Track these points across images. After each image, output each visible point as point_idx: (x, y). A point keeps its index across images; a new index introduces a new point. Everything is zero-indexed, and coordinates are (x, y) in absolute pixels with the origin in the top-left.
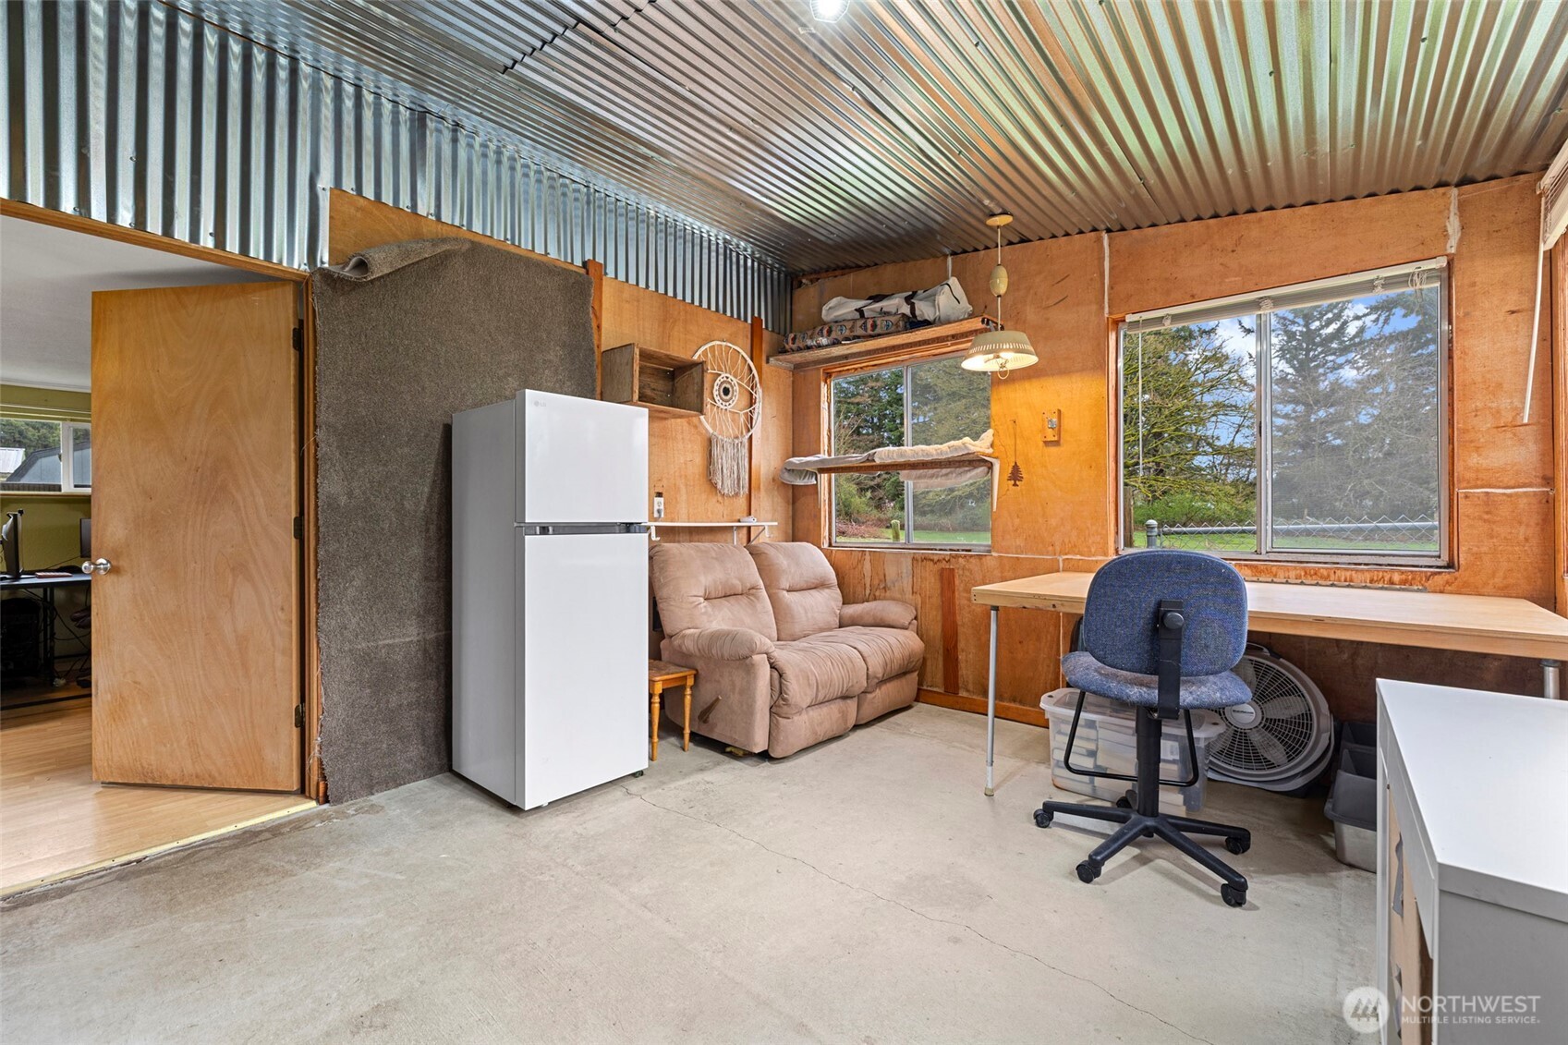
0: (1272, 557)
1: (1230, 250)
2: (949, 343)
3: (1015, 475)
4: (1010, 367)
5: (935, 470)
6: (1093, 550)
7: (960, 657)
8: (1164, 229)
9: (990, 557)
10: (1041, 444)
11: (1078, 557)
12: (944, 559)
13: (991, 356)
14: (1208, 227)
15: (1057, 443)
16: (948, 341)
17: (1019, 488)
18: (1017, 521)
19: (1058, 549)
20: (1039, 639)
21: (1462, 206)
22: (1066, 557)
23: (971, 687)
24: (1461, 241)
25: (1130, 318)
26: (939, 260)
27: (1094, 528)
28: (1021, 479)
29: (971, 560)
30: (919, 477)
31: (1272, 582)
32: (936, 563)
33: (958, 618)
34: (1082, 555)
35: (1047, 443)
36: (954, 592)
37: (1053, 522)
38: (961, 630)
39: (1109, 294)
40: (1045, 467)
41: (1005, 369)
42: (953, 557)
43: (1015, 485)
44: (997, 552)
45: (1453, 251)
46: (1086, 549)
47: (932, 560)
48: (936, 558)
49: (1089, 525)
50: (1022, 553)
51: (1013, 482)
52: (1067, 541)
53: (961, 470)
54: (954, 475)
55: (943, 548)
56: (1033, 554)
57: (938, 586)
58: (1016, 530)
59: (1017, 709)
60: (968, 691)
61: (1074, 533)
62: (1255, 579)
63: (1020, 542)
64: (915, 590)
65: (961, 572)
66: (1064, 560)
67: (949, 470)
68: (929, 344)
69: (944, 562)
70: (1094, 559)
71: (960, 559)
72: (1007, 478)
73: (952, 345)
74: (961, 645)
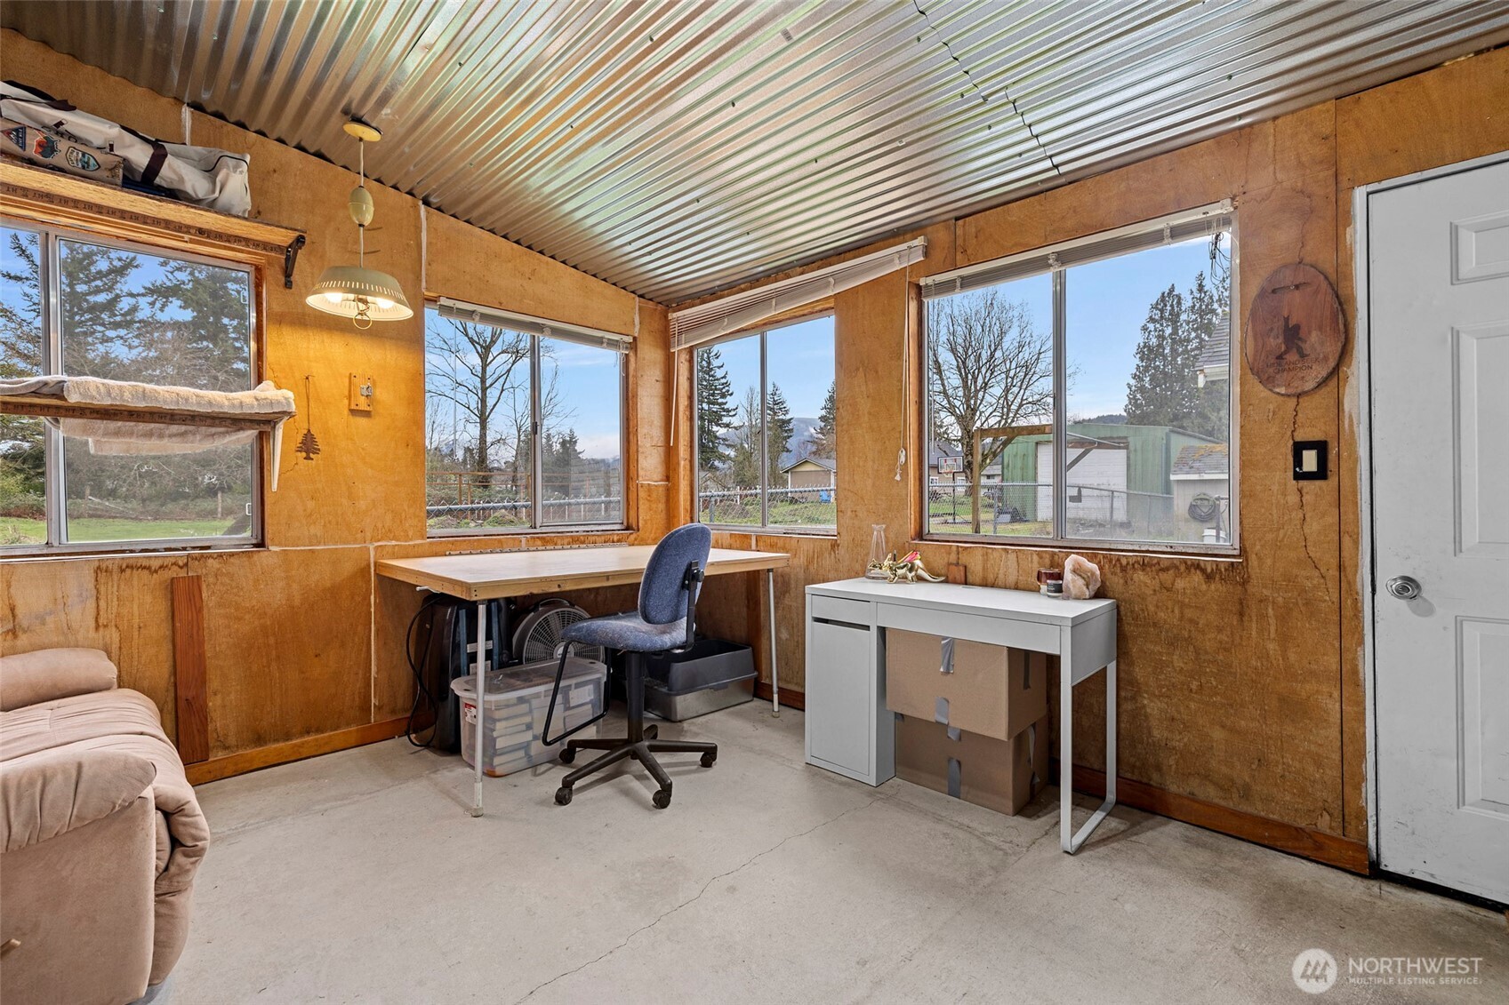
0: (544, 530)
1: (527, 276)
2: (187, 237)
3: (308, 446)
4: (372, 315)
5: (152, 425)
6: (410, 534)
7: (211, 704)
8: (478, 231)
9: (266, 553)
10: (346, 412)
11: (394, 543)
12: (175, 564)
13: (352, 296)
14: (512, 249)
15: (367, 414)
16: (188, 233)
17: (314, 462)
18: (311, 504)
19: (368, 535)
20: (343, 645)
21: (640, 309)
22: (380, 544)
23: (232, 741)
24: (640, 329)
25: (443, 301)
26: (165, 102)
27: (412, 510)
28: (317, 451)
29: (232, 560)
30: (117, 433)
31: (555, 549)
32: (156, 571)
33: (207, 647)
34: (397, 541)
35: (354, 412)
36: (200, 610)
37: (362, 504)
38: (211, 663)
39: (427, 270)
40: (352, 439)
41: (365, 318)
42: (195, 558)
43: (308, 458)
44: (280, 544)
45: (636, 335)
46: (402, 534)
47: (149, 568)
48: (155, 564)
49: (406, 508)
50: (319, 543)
51: (304, 454)
52: (380, 525)
53: (213, 430)
54: (198, 437)
55: (173, 546)
56: (336, 543)
57: (162, 607)
58: (310, 515)
59: (316, 740)
60: (226, 748)
61: (389, 517)
62: (544, 548)
63: (316, 530)
64: (101, 621)
65: (211, 580)
66: (377, 548)
67: (183, 428)
68: (145, 223)
69: (175, 568)
70: (411, 543)
71: (211, 561)
72: (294, 447)
73: (192, 241)
74: (214, 683)
